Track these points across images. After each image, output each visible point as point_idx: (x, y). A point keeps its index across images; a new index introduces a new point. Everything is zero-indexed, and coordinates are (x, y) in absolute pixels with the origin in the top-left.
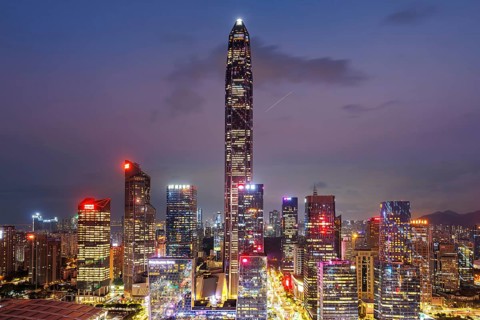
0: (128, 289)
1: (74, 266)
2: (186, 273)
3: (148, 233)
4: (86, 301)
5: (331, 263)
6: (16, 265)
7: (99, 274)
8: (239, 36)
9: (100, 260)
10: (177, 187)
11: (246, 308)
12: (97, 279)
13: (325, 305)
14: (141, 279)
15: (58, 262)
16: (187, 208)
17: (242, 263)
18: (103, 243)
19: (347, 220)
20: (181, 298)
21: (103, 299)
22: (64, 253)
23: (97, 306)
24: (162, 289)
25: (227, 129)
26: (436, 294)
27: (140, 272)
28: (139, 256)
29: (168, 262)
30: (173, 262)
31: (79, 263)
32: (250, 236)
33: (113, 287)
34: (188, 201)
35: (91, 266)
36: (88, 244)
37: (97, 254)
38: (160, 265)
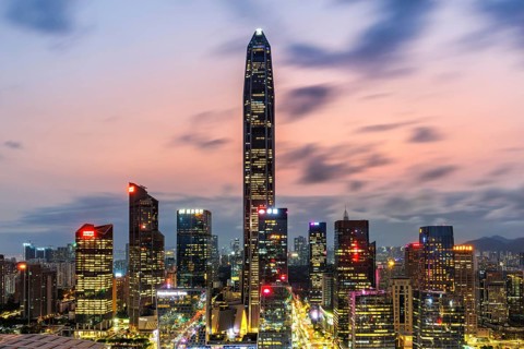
0: (134, 322)
1: (72, 298)
2: (200, 304)
3: (156, 261)
4: (86, 336)
5: (364, 292)
6: (6, 297)
7: (100, 306)
8: (260, 48)
9: (101, 291)
10: (188, 212)
11: (268, 342)
12: (98, 312)
13: (358, 338)
14: (148, 312)
15: (53, 294)
16: (201, 235)
17: (264, 293)
18: (104, 273)
19: (382, 246)
20: (194, 332)
21: (105, 333)
22: (60, 284)
23: (99, 341)
24: (172, 322)
25: (246, 148)
26: (482, 325)
27: (147, 304)
28: (146, 287)
29: (180, 293)
30: (185, 294)
31: (78, 295)
32: (272, 265)
33: (116, 320)
34: (201, 226)
35: (91, 297)
36: (87, 274)
37: (98, 284)
38: (170, 297)
